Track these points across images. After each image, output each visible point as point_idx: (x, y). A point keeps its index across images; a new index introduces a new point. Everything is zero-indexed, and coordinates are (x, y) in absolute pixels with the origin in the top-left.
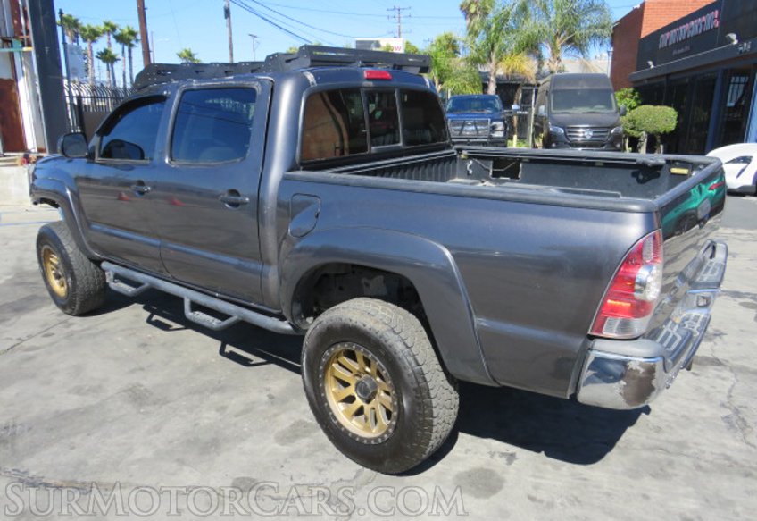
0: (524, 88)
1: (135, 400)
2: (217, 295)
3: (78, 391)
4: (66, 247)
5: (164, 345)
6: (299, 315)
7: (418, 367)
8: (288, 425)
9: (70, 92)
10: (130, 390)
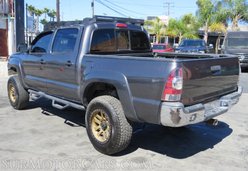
0: (221, 38)
1: (33, 132)
2: (63, 98)
3: (15, 129)
4: (17, 84)
5: (46, 119)
6: (86, 102)
7: (117, 115)
8: (81, 142)
9: (27, 35)
10: (32, 130)
